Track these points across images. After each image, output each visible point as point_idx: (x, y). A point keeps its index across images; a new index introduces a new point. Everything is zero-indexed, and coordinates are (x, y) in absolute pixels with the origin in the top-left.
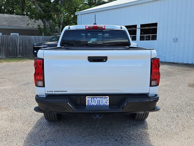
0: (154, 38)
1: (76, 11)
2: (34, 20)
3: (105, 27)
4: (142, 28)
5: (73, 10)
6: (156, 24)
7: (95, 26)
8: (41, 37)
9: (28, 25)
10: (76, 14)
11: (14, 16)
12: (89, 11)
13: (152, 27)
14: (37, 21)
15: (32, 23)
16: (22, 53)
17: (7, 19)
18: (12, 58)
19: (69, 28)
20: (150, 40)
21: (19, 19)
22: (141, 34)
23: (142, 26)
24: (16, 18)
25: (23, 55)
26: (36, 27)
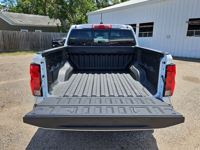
0: (151, 35)
1: (86, 12)
2: (53, 19)
3: (111, 26)
4: (140, 27)
5: (84, 11)
6: (152, 24)
7: (102, 26)
8: (58, 34)
9: (49, 23)
10: (87, 14)
11: (38, 16)
12: (97, 12)
13: (149, 26)
14: (56, 20)
15: (52, 22)
16: (44, 46)
17: (32, 18)
18: (36, 50)
19: (76, 27)
20: (147, 37)
21: (41, 18)
22: (140, 32)
23: (141, 25)
24: (40, 18)
25: (44, 48)
26: (55, 25)
